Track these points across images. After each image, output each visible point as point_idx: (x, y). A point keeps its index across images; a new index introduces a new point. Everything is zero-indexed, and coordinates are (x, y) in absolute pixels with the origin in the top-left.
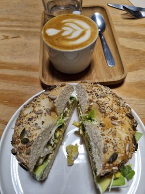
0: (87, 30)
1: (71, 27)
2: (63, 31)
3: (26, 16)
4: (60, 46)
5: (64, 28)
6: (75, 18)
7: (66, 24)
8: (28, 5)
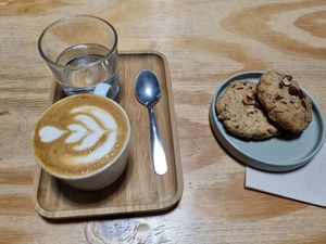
0: (111, 131)
1: (84, 125)
2: (69, 133)
3: (19, 68)
4: (57, 167)
5: (72, 127)
6: (94, 105)
7: (77, 118)
8: (23, 44)
